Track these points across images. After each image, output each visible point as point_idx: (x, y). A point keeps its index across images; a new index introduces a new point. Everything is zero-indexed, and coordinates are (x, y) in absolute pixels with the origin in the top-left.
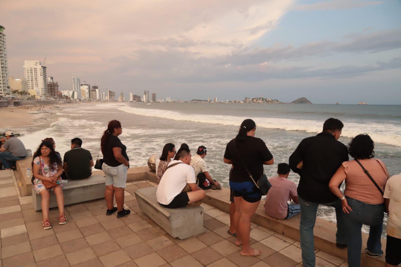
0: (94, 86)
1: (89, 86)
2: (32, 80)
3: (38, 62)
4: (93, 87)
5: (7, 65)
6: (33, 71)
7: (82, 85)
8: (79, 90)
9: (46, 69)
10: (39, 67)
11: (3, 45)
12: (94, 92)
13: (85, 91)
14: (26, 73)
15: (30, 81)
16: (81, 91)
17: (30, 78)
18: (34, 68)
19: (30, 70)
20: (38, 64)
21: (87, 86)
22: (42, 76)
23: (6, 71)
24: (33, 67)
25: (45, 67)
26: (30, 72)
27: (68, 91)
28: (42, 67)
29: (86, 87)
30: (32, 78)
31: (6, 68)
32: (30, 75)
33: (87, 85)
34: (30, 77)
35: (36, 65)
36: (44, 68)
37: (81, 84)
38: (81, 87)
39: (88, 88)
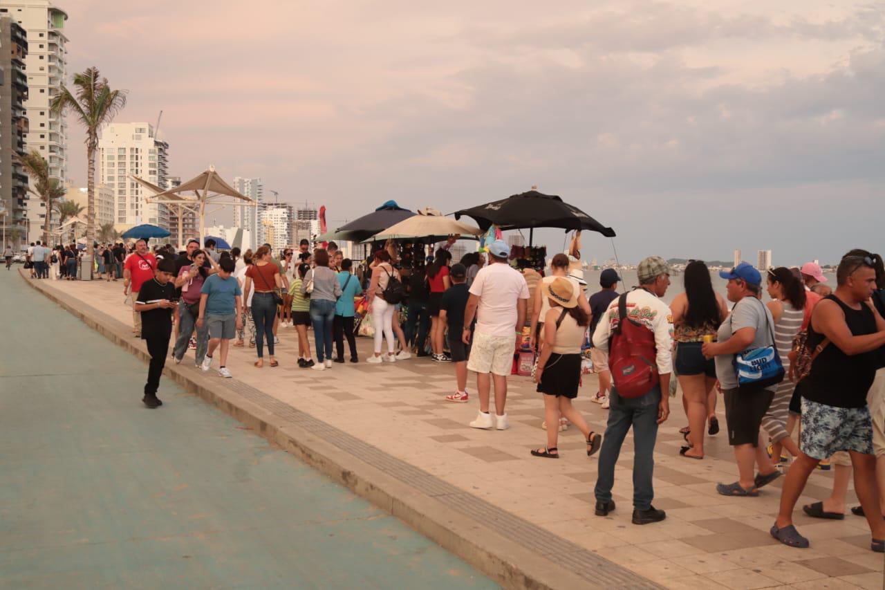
0: (301, 209)
1: (290, 209)
2: (120, 192)
3: (145, 126)
4: (300, 212)
5: (65, 142)
6: (128, 160)
7: (264, 207)
8: (256, 225)
9: (167, 151)
10: (147, 145)
11: (60, 72)
12: (305, 231)
13: (276, 226)
14: (106, 168)
15: (116, 195)
16: (264, 229)
17: (116, 182)
18: (132, 149)
19: (116, 157)
20: (145, 135)
21: (285, 210)
22: (153, 176)
23: (61, 160)
24: (129, 144)
25: (166, 145)
26: (116, 161)
27: (221, 227)
28: (157, 143)
29: (281, 212)
30: (122, 185)
31: (61, 149)
32: (116, 175)
33: (283, 206)
34: (116, 178)
35: (139, 138)
36: (162, 146)
37: (265, 201)
38: (263, 213)
39: (285, 216)
